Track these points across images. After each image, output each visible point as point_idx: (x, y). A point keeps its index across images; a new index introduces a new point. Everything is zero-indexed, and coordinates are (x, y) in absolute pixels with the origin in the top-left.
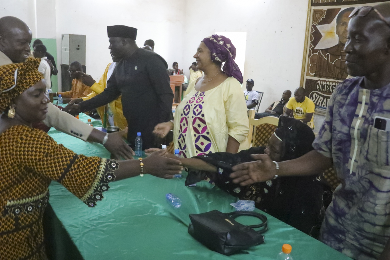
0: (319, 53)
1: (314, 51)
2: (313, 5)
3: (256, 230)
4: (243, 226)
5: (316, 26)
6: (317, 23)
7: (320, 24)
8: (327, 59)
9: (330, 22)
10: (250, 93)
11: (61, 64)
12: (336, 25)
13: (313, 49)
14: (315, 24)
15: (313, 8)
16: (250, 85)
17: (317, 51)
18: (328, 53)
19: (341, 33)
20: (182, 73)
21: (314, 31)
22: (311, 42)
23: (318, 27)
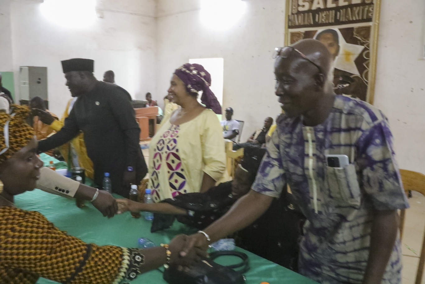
2: (290, 27)
3: (236, 270)
4: (222, 267)
10: (230, 123)
11: (20, 100)
15: (290, 30)
16: (229, 114)
20: (156, 105)
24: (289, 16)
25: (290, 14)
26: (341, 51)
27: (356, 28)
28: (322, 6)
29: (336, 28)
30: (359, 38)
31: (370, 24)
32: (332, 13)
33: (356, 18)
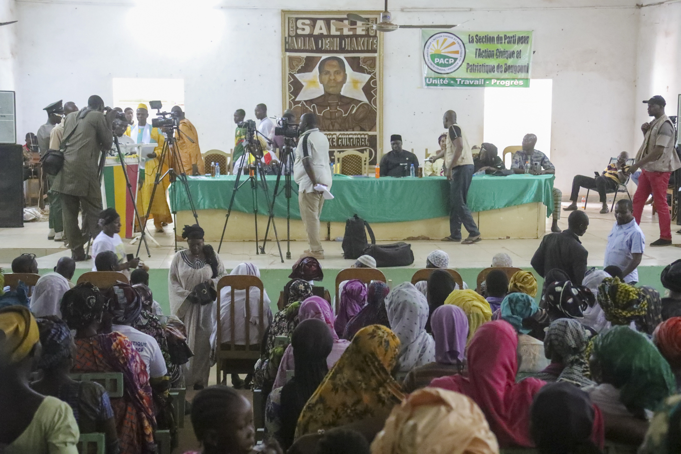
0: (302, 104)
1: (296, 103)
2: (287, 50)
5: (295, 75)
6: (295, 71)
7: (299, 72)
8: (313, 110)
9: (311, 71)
12: (318, 74)
13: (293, 100)
14: (293, 72)
15: (288, 54)
17: (299, 102)
18: (314, 105)
19: (326, 82)
21: (292, 80)
22: (290, 93)
23: (297, 76)
24: (286, 38)
25: (287, 36)
26: (348, 79)
27: (362, 58)
28: (325, 32)
29: (342, 56)
30: (365, 67)
31: (376, 55)
32: (337, 41)
33: (361, 48)
